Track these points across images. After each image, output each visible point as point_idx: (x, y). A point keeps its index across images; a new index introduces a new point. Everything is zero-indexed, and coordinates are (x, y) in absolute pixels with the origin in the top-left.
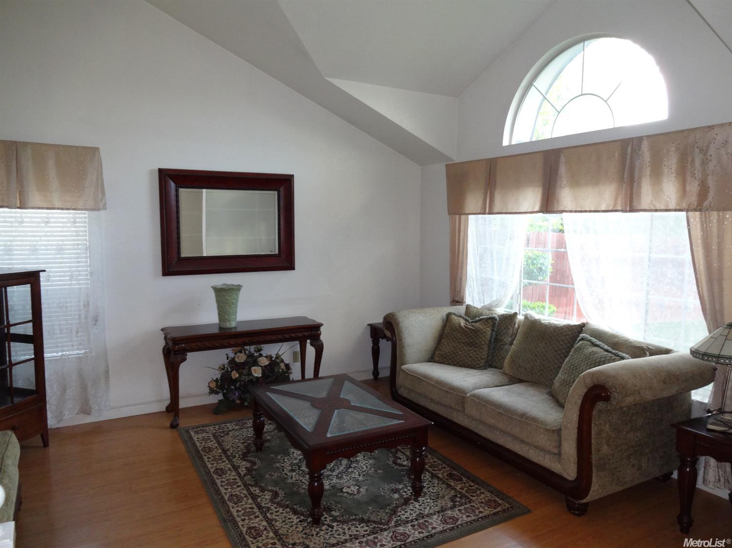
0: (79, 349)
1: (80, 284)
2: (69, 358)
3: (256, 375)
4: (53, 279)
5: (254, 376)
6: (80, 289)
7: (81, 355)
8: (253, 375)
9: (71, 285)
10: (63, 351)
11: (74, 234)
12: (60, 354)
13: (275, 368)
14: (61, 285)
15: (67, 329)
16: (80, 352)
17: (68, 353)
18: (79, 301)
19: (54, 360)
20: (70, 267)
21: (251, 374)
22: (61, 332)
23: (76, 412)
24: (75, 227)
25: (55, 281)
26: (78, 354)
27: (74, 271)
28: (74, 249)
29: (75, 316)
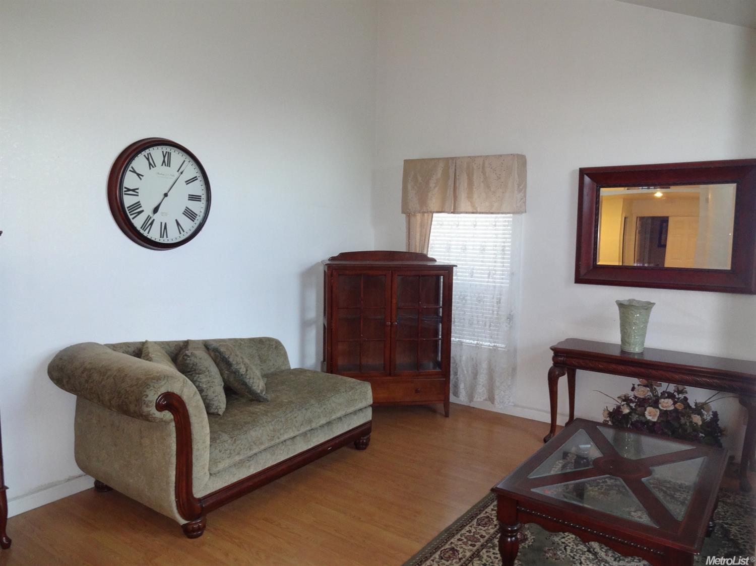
0: (489, 342)
1: (494, 282)
2: (482, 348)
3: (649, 418)
4: (476, 275)
5: (646, 418)
6: (495, 287)
7: (491, 348)
8: (645, 416)
9: (488, 282)
10: (478, 340)
11: (494, 236)
12: (476, 342)
13: (682, 418)
14: (481, 281)
15: (483, 322)
16: (491, 345)
17: (481, 343)
18: (493, 298)
19: (471, 346)
20: (489, 266)
21: (644, 415)
22: (478, 323)
23: (484, 398)
24: (495, 230)
25: (478, 277)
26: (489, 346)
27: (491, 270)
28: (494, 250)
29: (489, 310)
